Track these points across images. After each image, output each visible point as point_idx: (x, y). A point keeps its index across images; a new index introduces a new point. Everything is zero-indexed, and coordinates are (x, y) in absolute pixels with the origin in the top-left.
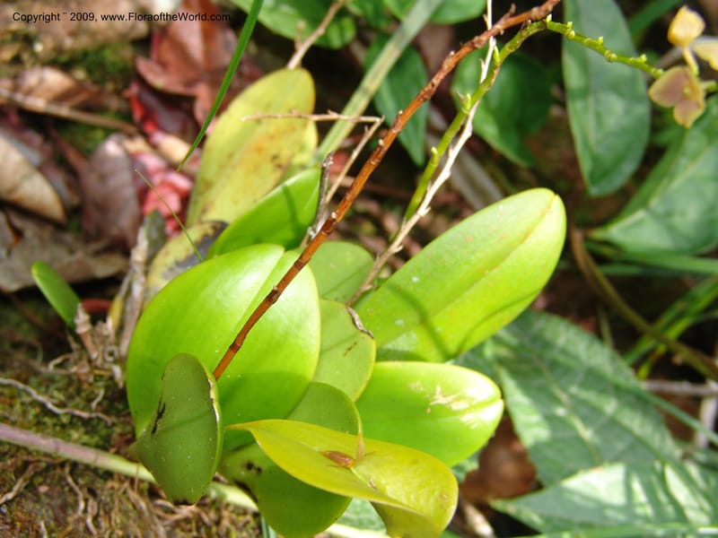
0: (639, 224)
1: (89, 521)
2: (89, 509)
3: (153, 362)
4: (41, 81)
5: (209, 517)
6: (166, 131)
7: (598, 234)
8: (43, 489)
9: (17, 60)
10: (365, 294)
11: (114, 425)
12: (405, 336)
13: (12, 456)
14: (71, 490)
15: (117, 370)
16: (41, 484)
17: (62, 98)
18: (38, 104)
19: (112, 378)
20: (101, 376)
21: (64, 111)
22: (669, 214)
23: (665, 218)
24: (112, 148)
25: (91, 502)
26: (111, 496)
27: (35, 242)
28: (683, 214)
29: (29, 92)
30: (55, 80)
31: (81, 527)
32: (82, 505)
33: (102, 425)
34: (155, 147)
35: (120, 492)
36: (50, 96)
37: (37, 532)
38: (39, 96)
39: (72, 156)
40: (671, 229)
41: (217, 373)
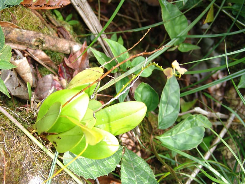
0: (168, 138)
1: (15, 142)
2: (16, 140)
3: (48, 106)
4: (40, 54)
5: (41, 156)
6: (64, 78)
7: (157, 137)
8: (7, 132)
9: (38, 46)
10: (98, 111)
11: (29, 125)
12: (103, 125)
13: (4, 121)
14: (13, 135)
15: (35, 113)
16: (7, 130)
17: (43, 60)
18: (37, 59)
19: (33, 114)
20: (31, 113)
21: (42, 63)
22: (176, 139)
23: (175, 140)
24: (50, 76)
25: (17, 138)
26: (22, 139)
27: (23, 89)
28: (179, 141)
29: (36, 55)
30: (44, 55)
31: (13, 142)
32: (15, 138)
33: (27, 123)
34: (60, 80)
35: (24, 139)
36: (40, 58)
37: (3, 138)
38: (38, 57)
39: (39, 75)
40: (175, 143)
41: (63, 106)
